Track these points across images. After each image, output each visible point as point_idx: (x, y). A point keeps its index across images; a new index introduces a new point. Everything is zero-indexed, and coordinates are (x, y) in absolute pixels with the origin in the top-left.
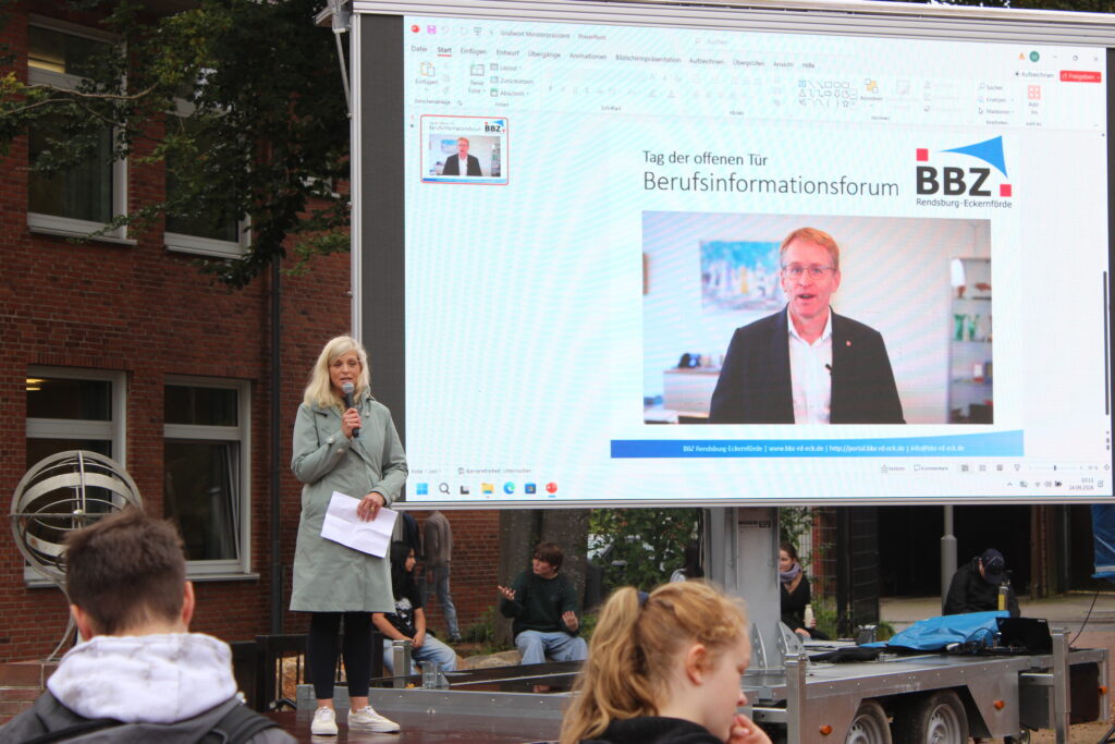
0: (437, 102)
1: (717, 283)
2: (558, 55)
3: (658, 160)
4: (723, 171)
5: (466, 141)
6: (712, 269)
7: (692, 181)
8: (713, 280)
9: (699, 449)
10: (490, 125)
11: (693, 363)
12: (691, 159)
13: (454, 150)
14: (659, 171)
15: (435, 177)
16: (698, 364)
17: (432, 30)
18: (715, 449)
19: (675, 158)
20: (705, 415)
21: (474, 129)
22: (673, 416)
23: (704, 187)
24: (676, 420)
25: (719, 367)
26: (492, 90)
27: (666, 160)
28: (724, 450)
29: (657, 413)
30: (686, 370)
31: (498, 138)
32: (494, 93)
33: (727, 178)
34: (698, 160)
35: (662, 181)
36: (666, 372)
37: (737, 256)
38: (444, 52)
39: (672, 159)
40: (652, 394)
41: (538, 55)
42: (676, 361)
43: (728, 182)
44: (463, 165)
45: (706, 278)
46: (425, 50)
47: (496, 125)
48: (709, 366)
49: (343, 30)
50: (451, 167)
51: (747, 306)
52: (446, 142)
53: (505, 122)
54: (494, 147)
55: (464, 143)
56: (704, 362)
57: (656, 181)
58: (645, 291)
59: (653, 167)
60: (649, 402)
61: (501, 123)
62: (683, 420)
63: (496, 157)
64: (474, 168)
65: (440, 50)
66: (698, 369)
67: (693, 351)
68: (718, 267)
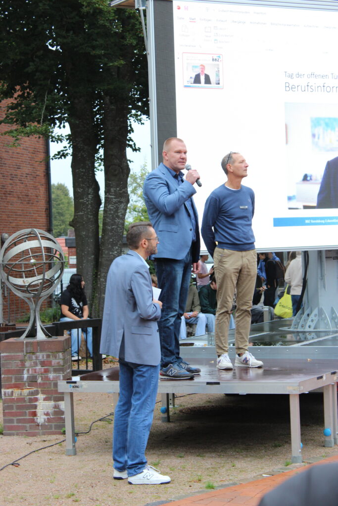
0: (190, 46)
1: (319, 138)
2: (245, 23)
3: (291, 76)
4: (320, 82)
5: (204, 66)
6: (316, 132)
7: (306, 87)
8: (317, 137)
9: (312, 221)
10: (214, 58)
11: (309, 178)
12: (305, 76)
13: (198, 71)
14: (292, 82)
15: (190, 85)
16: (311, 179)
17: (186, 8)
18: (319, 221)
19: (299, 75)
20: (315, 204)
21: (207, 61)
22: (300, 205)
23: (312, 90)
24: (302, 207)
25: (320, 180)
26: (215, 40)
27: (294, 76)
28: (323, 221)
29: (293, 204)
30: (306, 182)
31: (218, 65)
32: (216, 42)
33: (322, 86)
34: (309, 76)
35: (293, 87)
36: (297, 183)
37: (327, 125)
38: (193, 20)
39: (297, 76)
40: (291, 195)
41: (236, 22)
42: (302, 177)
43: (322, 87)
44: (202, 78)
45: (314, 136)
46: (183, 19)
47: (217, 58)
48: (316, 180)
49: (144, 8)
50: (197, 80)
51: (332, 150)
52: (194, 67)
53: (221, 56)
54: (216, 69)
55: (203, 68)
56: (313, 178)
57: (290, 87)
58: (287, 143)
59: (289, 80)
60: (290, 198)
61: (219, 57)
62: (305, 207)
63: (218, 75)
64: (208, 81)
65: (190, 19)
66: (311, 182)
67: (309, 174)
68: (319, 131)
